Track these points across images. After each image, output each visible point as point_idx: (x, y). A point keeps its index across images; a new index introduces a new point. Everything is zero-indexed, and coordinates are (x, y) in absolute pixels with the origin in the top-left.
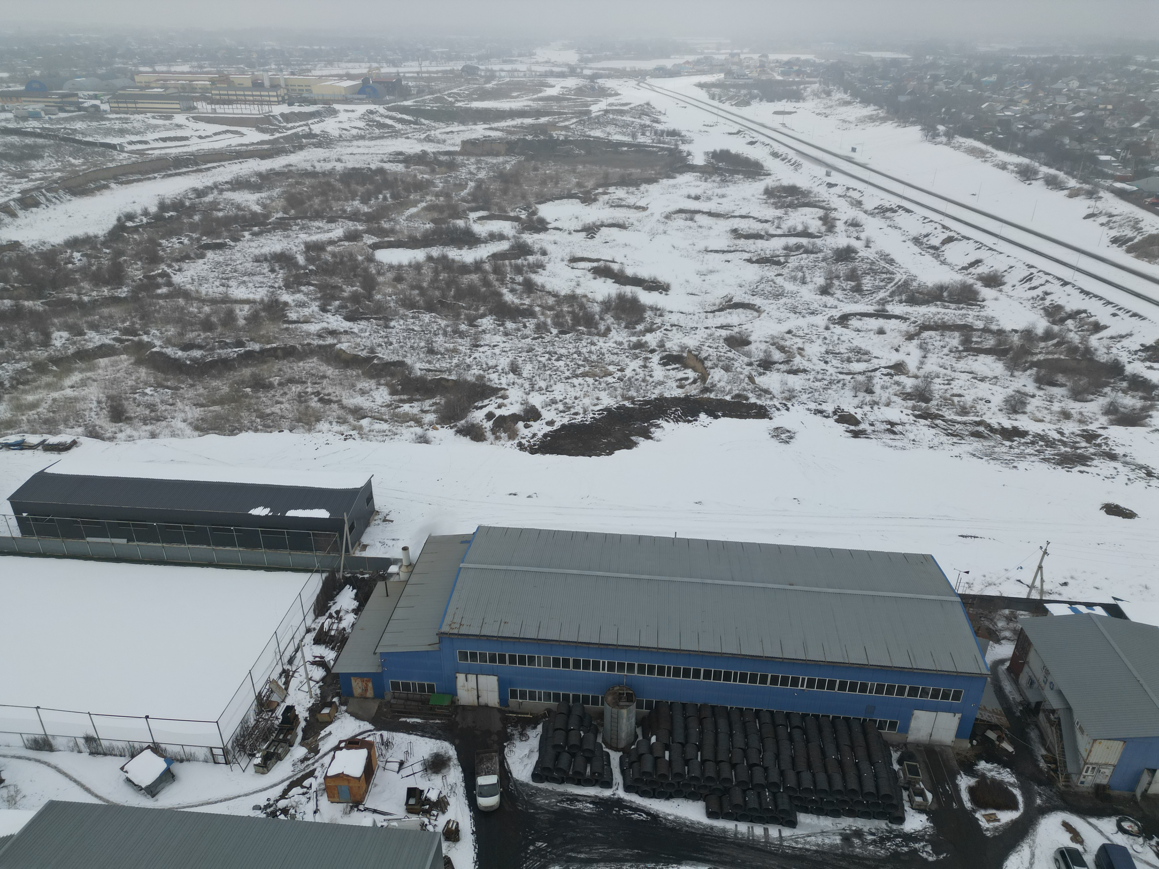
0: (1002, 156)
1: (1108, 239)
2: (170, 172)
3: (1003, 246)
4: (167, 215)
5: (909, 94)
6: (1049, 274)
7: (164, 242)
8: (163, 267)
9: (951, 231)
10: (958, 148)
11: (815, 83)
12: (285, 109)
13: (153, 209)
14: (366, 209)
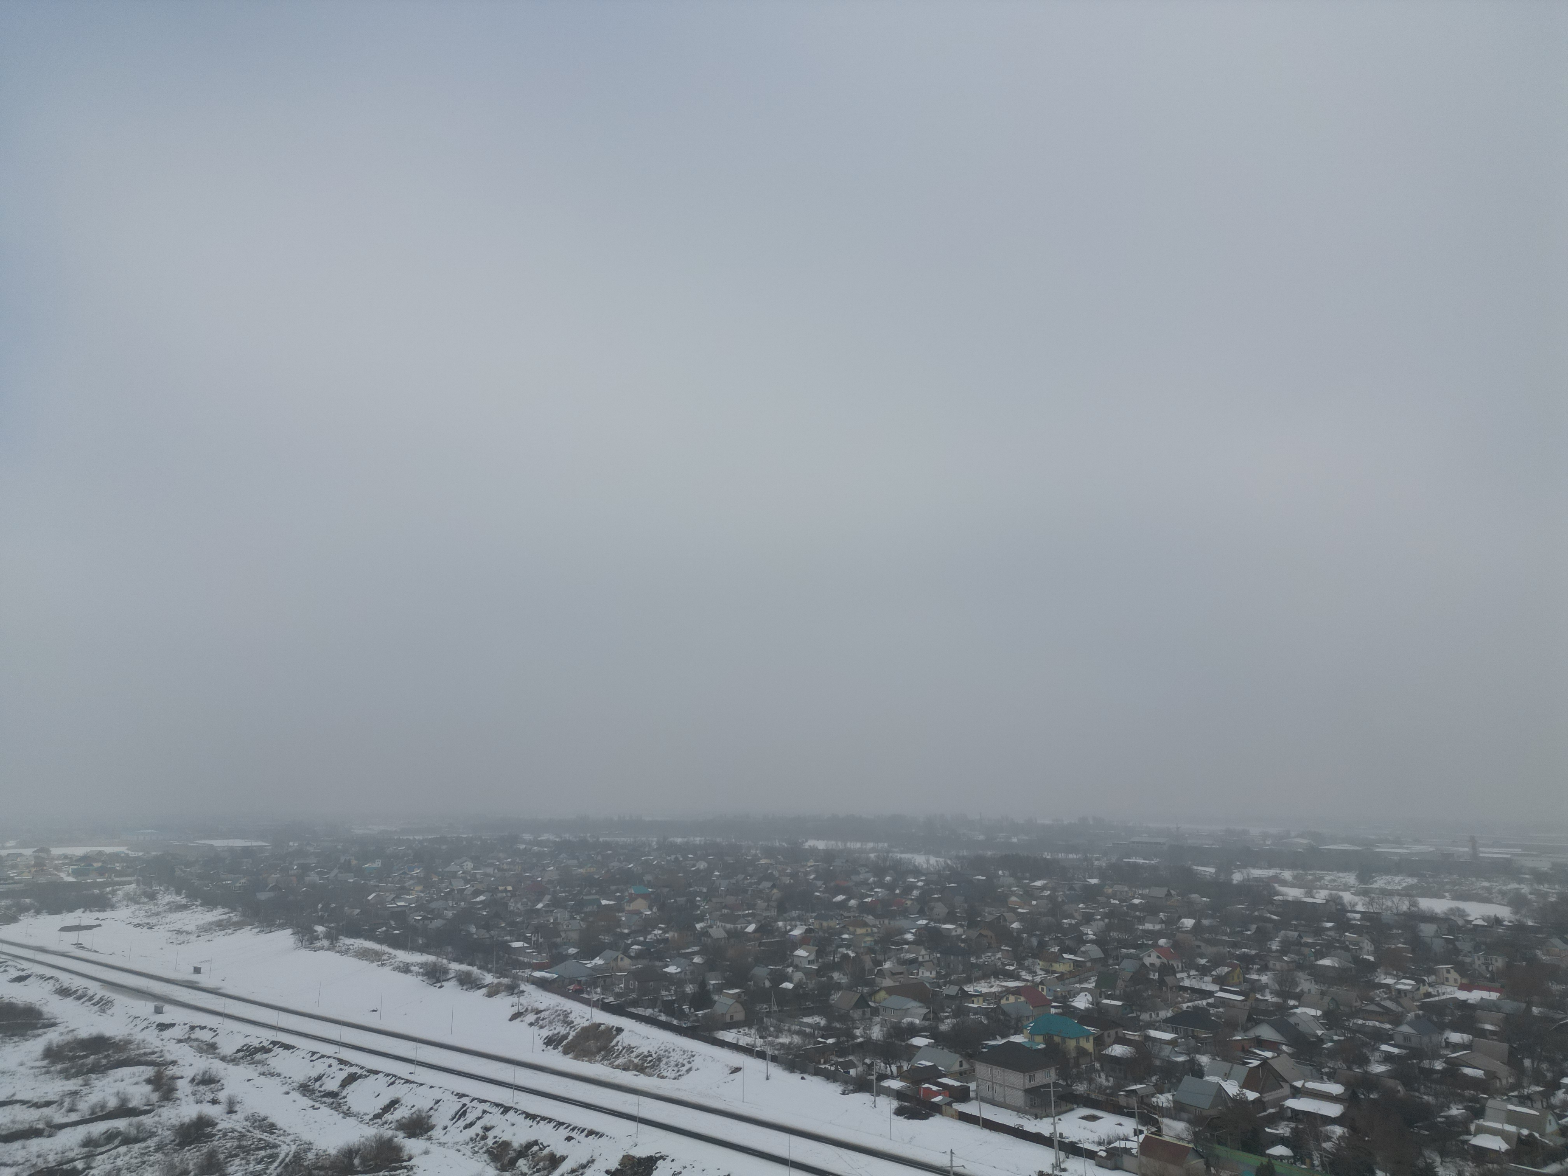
0: (403, 956)
1: (541, 1042)
3: (423, 1075)
5: (272, 889)
6: (485, 1101)
9: (352, 1065)
10: (345, 952)
11: (130, 883)
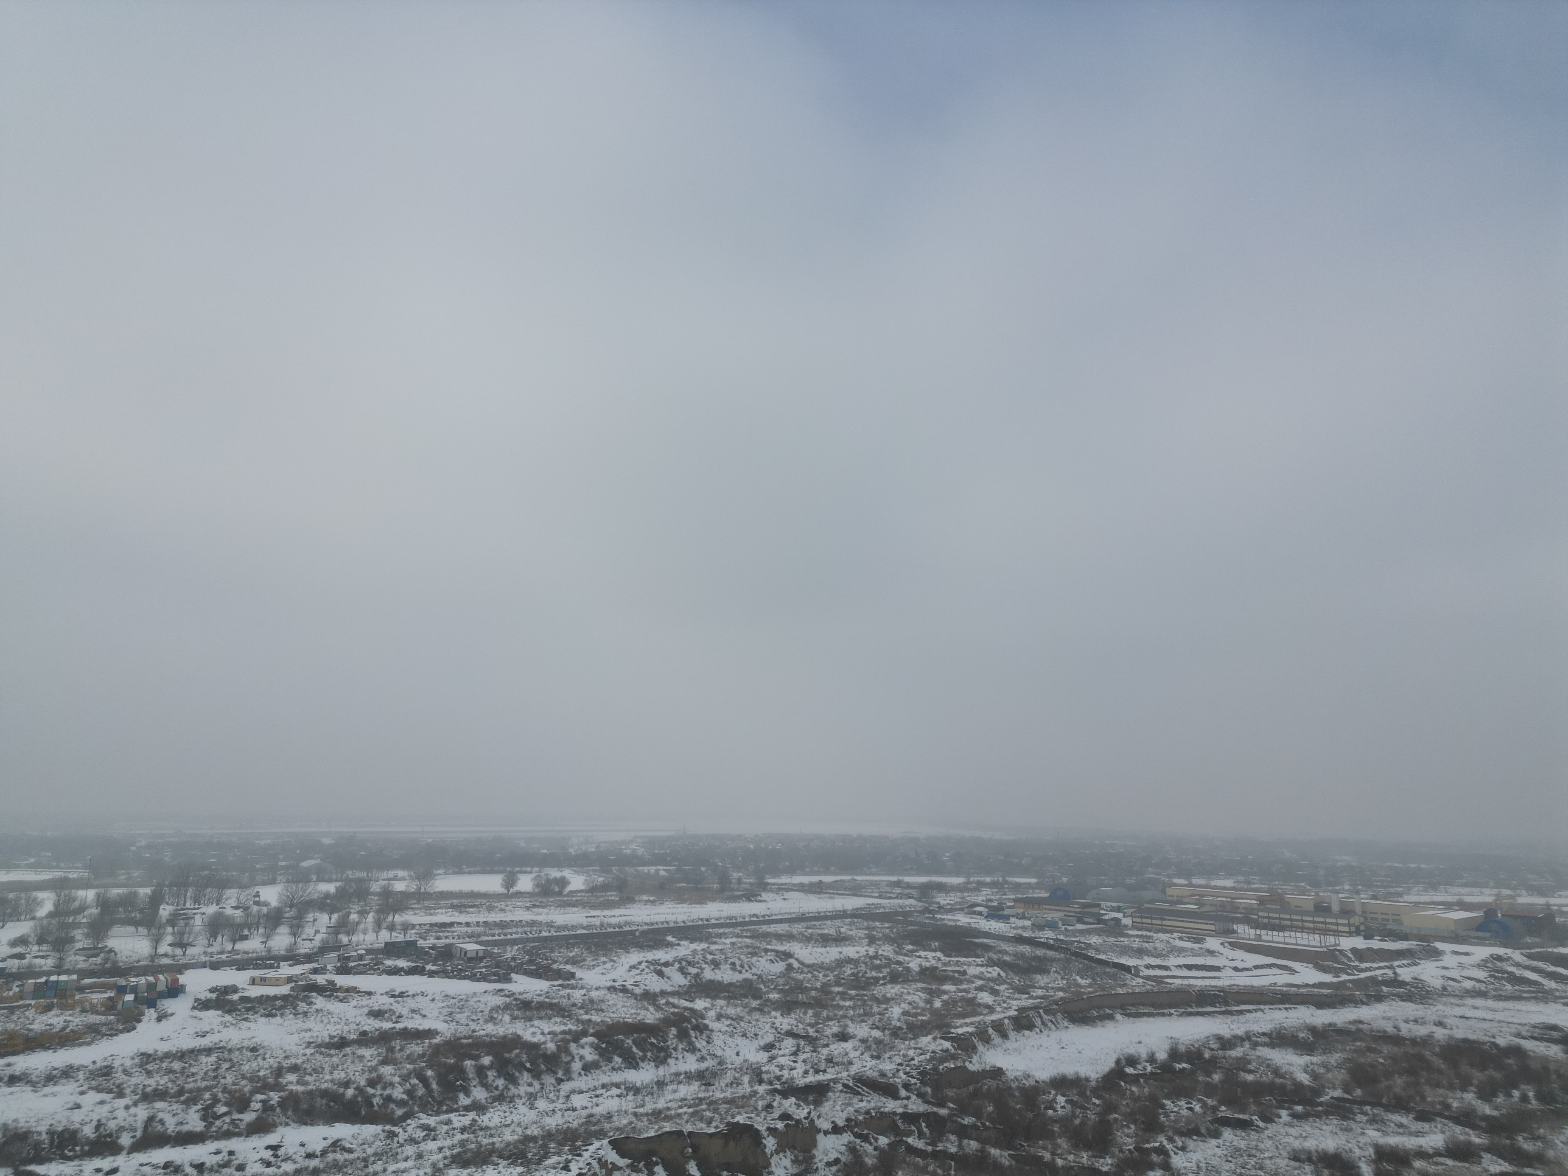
2: (1190, 1010)
4: (1178, 1066)
7: (1168, 1103)
8: (1162, 1139)
12: (1359, 943)
13: (1162, 1056)
14: (1487, 1110)
